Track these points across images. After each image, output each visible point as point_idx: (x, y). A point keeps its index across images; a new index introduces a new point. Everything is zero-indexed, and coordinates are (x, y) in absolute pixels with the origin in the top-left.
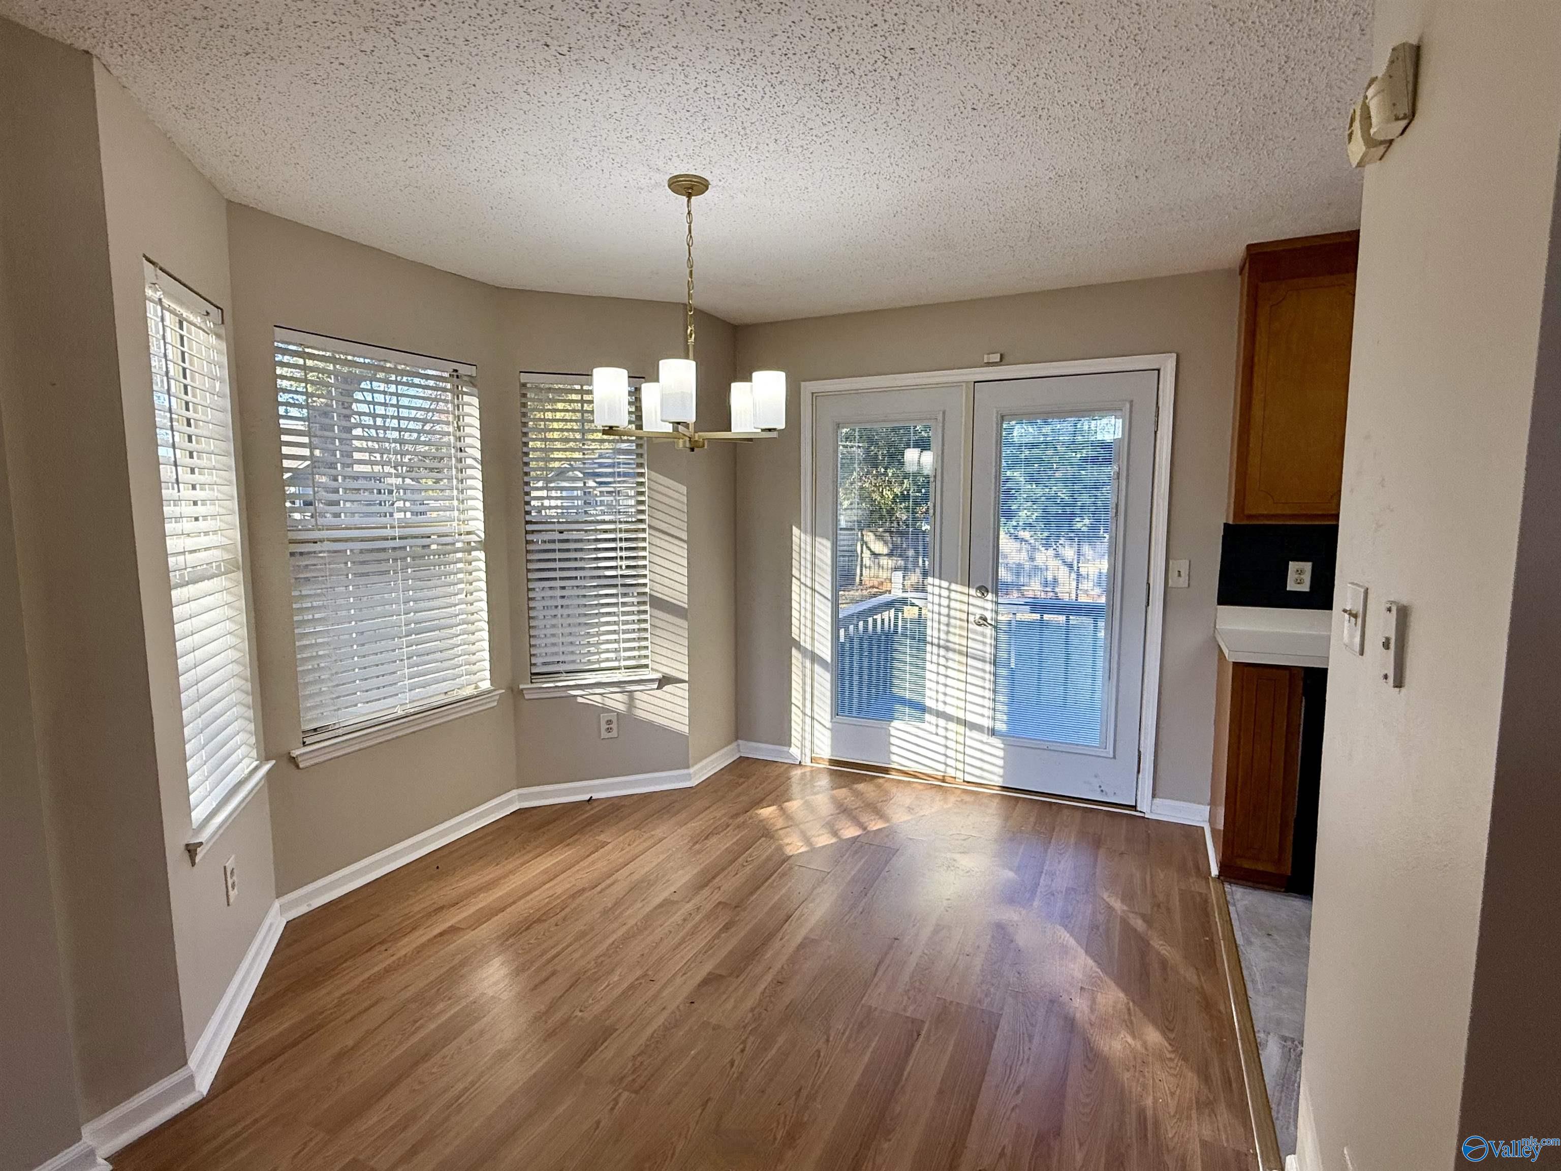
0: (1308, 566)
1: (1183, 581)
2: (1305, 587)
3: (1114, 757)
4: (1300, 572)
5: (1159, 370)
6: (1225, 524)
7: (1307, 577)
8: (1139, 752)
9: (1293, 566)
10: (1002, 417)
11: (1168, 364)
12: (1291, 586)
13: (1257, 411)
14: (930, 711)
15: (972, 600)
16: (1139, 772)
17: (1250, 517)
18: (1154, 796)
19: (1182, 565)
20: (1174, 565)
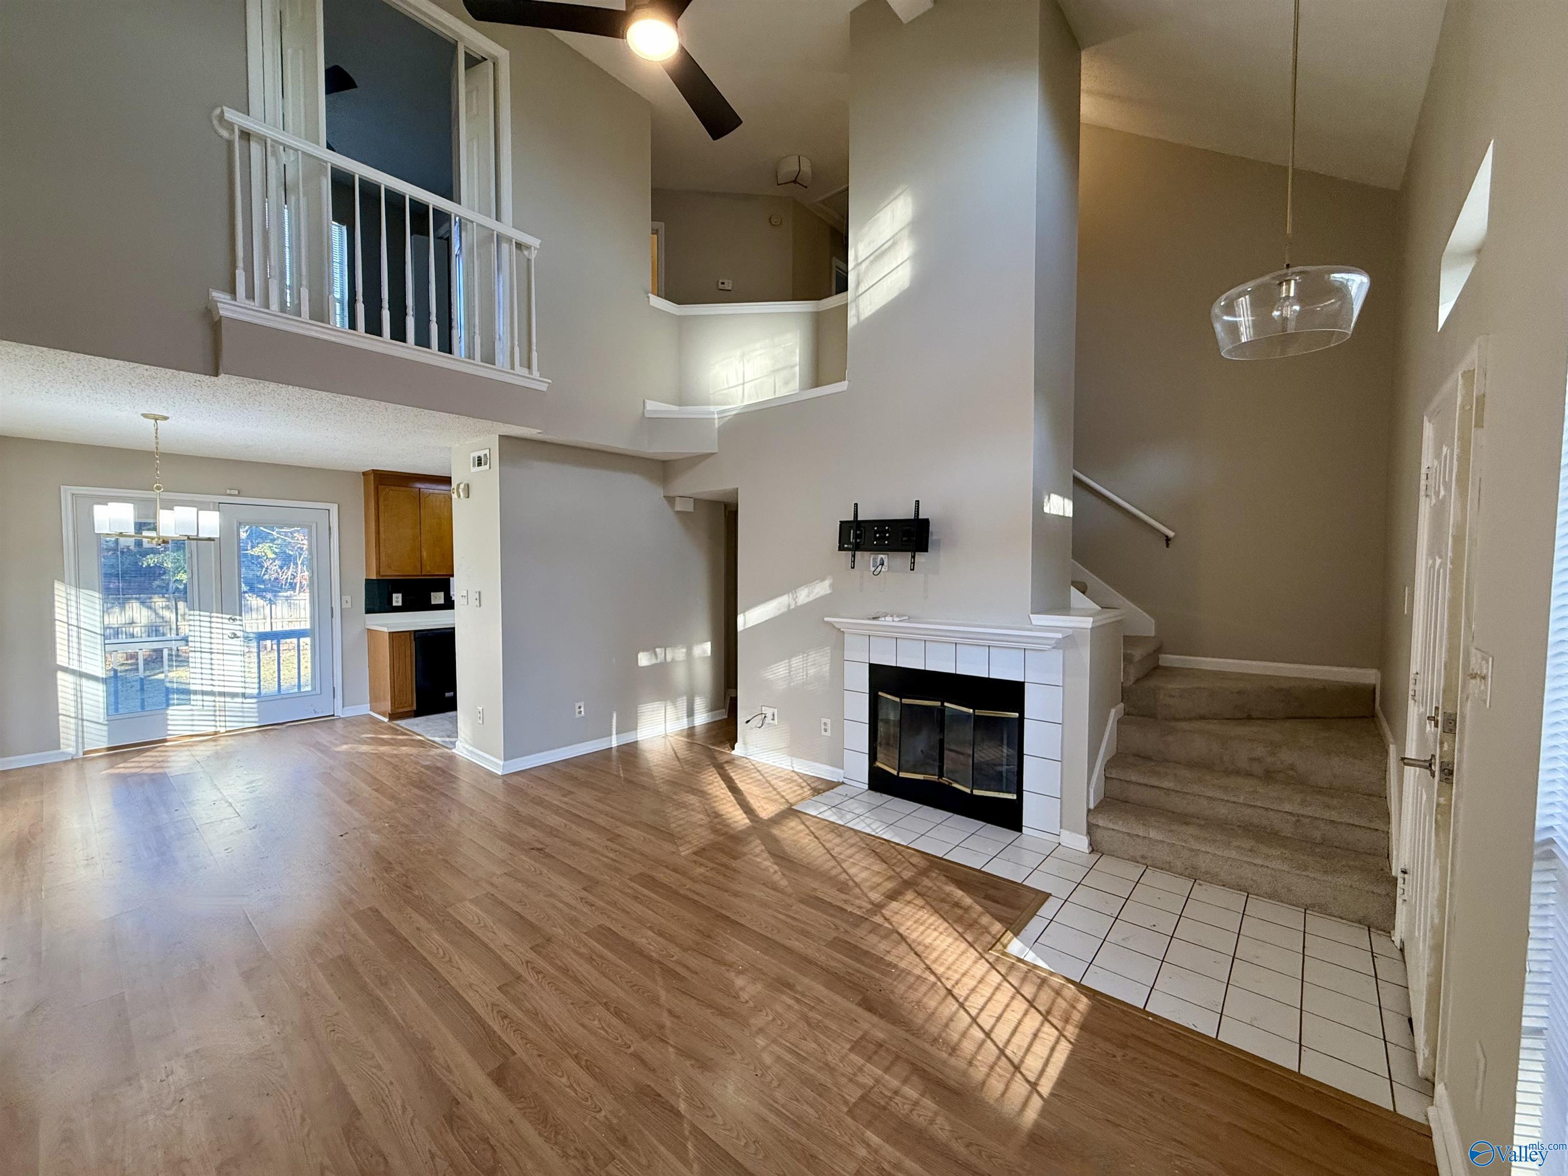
0: (400, 595)
1: (349, 605)
2: (400, 604)
3: (321, 694)
4: (397, 598)
5: (329, 510)
6: (368, 582)
7: (400, 600)
8: (334, 688)
9: (394, 595)
10: (240, 524)
11: (334, 508)
12: (394, 604)
13: (382, 536)
14: (195, 692)
15: (225, 626)
16: (334, 698)
17: (382, 576)
18: (343, 707)
19: (348, 598)
20: (344, 598)
